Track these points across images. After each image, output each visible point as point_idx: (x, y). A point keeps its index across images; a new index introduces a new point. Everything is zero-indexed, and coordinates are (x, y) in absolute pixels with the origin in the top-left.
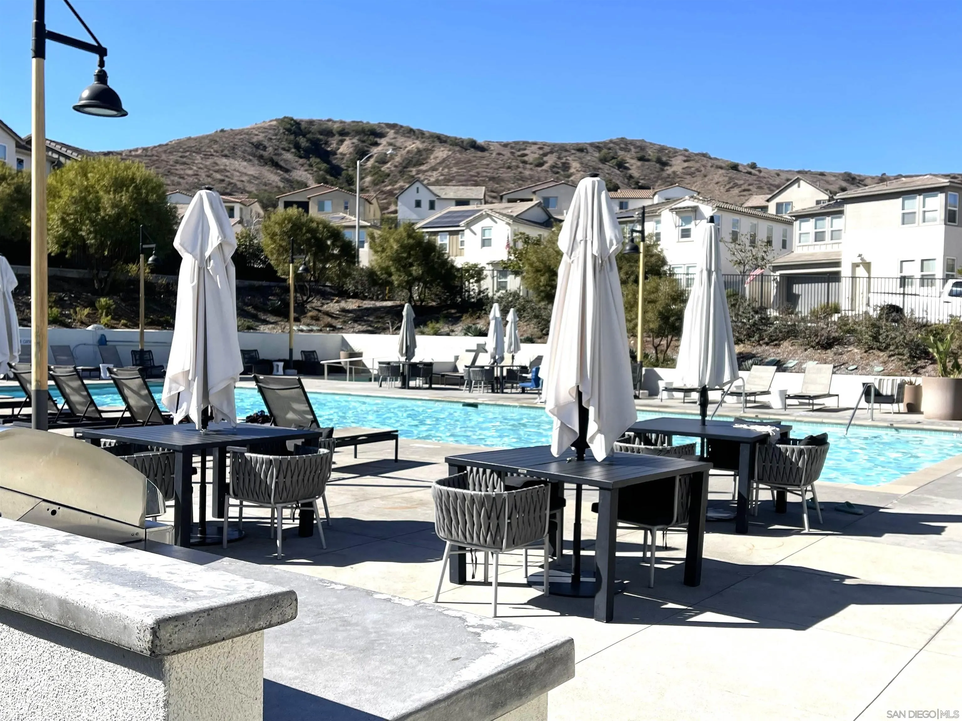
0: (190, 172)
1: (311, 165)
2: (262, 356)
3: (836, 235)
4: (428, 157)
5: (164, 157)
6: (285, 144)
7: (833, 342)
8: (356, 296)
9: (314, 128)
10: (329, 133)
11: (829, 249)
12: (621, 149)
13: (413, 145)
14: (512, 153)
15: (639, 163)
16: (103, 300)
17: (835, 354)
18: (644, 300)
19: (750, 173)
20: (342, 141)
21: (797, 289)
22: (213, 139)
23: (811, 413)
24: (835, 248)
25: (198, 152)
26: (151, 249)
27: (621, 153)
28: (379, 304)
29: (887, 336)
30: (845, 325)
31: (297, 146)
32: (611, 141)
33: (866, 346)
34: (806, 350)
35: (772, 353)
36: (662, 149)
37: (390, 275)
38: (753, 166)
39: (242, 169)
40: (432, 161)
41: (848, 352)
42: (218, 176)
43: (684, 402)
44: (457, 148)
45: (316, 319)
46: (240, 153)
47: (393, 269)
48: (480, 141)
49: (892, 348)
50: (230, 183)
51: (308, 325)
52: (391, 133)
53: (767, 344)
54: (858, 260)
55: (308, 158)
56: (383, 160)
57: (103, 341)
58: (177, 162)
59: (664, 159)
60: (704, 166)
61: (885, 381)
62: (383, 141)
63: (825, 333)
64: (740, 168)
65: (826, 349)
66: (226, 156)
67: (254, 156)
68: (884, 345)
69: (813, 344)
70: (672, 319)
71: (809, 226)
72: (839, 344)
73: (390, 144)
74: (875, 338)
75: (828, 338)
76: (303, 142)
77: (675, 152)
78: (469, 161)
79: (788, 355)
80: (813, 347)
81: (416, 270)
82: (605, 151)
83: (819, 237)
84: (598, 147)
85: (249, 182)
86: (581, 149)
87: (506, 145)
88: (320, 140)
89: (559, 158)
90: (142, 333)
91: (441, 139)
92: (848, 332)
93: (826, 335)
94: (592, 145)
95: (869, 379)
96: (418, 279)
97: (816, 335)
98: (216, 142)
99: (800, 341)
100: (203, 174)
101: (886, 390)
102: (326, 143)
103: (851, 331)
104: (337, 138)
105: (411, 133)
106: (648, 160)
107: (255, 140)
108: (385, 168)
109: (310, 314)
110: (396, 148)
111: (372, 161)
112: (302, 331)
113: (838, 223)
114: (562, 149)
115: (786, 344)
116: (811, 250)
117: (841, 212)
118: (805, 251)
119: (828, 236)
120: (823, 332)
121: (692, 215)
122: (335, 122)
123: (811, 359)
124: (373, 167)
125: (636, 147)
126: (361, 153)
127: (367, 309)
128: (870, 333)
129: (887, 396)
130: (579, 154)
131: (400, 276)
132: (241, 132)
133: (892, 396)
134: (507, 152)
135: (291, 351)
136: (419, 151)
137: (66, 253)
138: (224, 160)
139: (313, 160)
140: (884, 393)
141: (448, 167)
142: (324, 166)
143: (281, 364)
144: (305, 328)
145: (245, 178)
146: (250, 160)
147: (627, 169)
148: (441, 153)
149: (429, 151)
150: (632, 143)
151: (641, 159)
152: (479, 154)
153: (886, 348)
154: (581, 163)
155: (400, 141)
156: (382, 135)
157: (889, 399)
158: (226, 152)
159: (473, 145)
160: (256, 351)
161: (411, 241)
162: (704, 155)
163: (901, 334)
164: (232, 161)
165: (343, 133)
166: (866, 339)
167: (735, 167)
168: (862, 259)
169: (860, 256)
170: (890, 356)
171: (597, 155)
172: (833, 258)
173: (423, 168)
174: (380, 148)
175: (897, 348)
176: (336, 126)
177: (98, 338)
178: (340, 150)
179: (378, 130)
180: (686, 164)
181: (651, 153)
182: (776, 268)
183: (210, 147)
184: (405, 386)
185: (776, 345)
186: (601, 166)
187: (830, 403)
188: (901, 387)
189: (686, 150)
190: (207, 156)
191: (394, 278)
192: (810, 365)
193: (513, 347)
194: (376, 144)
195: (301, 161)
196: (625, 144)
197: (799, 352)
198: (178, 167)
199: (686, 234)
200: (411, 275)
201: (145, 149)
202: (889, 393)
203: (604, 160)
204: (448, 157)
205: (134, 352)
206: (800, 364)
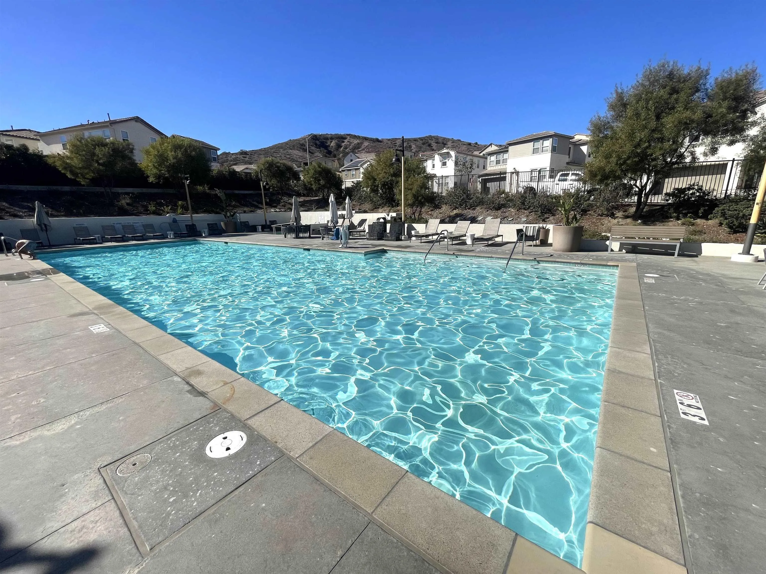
0: (279, 156)
1: (321, 151)
2: (251, 224)
3: (505, 161)
4: (361, 146)
5: (269, 150)
6: (312, 144)
7: (501, 206)
8: (304, 195)
9: (322, 137)
10: (327, 139)
11: (502, 167)
12: (430, 139)
13: (356, 141)
14: (391, 143)
15: (436, 144)
16: (180, 202)
17: (502, 212)
18: (405, 188)
19: (475, 146)
20: (332, 142)
21: (488, 185)
22: (286, 143)
23: (487, 248)
24: (504, 167)
25: (282, 148)
26: (188, 177)
27: (430, 141)
28: (312, 198)
29: (530, 202)
30: (507, 197)
31: (316, 144)
32: (426, 137)
33: (518, 208)
34: (487, 211)
35: (470, 213)
36: (444, 139)
37: (312, 185)
38: (476, 143)
39: (297, 154)
40: (363, 147)
41: (508, 211)
42: (288, 156)
43: (421, 243)
44: (372, 142)
45: (284, 206)
46: (296, 148)
47: (313, 182)
48: (380, 139)
49: (531, 208)
50: (292, 159)
51: (280, 209)
52: (349, 137)
53: (469, 209)
54: (514, 171)
55: (320, 148)
56: (346, 148)
57: (175, 221)
58: (274, 152)
59: (445, 142)
60: (459, 144)
61: (529, 228)
62: (346, 141)
63: (497, 202)
64: (472, 144)
65: (498, 210)
66: (291, 149)
67: (301, 148)
68: (527, 207)
69: (491, 208)
70: (420, 198)
71: (493, 158)
72: (504, 207)
73: (348, 142)
74: (523, 203)
75: (499, 205)
76: (318, 142)
77: (449, 140)
78: (375, 146)
79: (479, 214)
80: (491, 209)
81: (322, 182)
82: (424, 141)
83: (498, 162)
84: (421, 139)
85: (299, 158)
86: (415, 140)
87: (389, 140)
88: (324, 142)
89: (408, 144)
90: (191, 216)
91: (366, 139)
92: (509, 201)
93: (497, 203)
94: (419, 138)
95: (520, 227)
96: (324, 186)
97: (493, 203)
98: (288, 144)
99: (485, 206)
100: (283, 156)
101: (530, 233)
102: (326, 142)
103: (511, 200)
104: (330, 140)
105: (355, 137)
106: (439, 143)
107: (301, 142)
108: (347, 151)
109: (282, 204)
110: (351, 143)
111: (342, 148)
112: (276, 211)
113: (506, 156)
114: (409, 140)
115: (478, 208)
116: (494, 168)
117: (507, 151)
118: (492, 168)
119: (501, 162)
120: (496, 201)
121: (447, 156)
122: (329, 135)
123: (490, 215)
124: (343, 150)
125: (435, 139)
126: (339, 146)
127: (307, 201)
128: (520, 201)
129: (530, 236)
130: (415, 142)
131: (316, 185)
132: (296, 140)
133: (533, 236)
134: (389, 142)
135: (266, 221)
136: (358, 143)
137: (160, 181)
138: (291, 151)
139: (322, 149)
140: (528, 235)
141: (368, 149)
142: (325, 151)
143: (260, 227)
144: (278, 210)
145: (298, 157)
146: (299, 150)
147: (432, 147)
148: (366, 144)
149: (362, 143)
150: (434, 137)
151: (436, 143)
152: (380, 143)
153: (528, 208)
154: (416, 145)
155: (352, 140)
156: (346, 139)
157: (531, 238)
158: (291, 148)
159: (378, 140)
160: (248, 222)
161: (320, 169)
162: (459, 140)
163: (537, 200)
164: (293, 151)
165: (332, 138)
166: (518, 204)
167: (470, 144)
168: (515, 170)
169: (514, 168)
170: (530, 213)
171: (421, 142)
172: (503, 171)
173: (360, 150)
174: (345, 143)
175: (534, 208)
176: (329, 136)
177: (172, 219)
178: (331, 145)
179: (344, 137)
180: (453, 144)
181: (440, 141)
182: (479, 177)
183: (286, 146)
184: (297, 237)
185: (473, 209)
186: (422, 146)
187: (498, 240)
188: (539, 231)
189: (453, 139)
190: (284, 150)
191: (313, 186)
192: (489, 219)
193: (349, 216)
194: (344, 142)
195: (318, 149)
196: (431, 137)
197: (484, 212)
198: (275, 154)
199: (444, 164)
200: (320, 185)
201: (264, 149)
202: (531, 235)
203: (424, 144)
204: (368, 145)
205: (186, 225)
206: (484, 219)
